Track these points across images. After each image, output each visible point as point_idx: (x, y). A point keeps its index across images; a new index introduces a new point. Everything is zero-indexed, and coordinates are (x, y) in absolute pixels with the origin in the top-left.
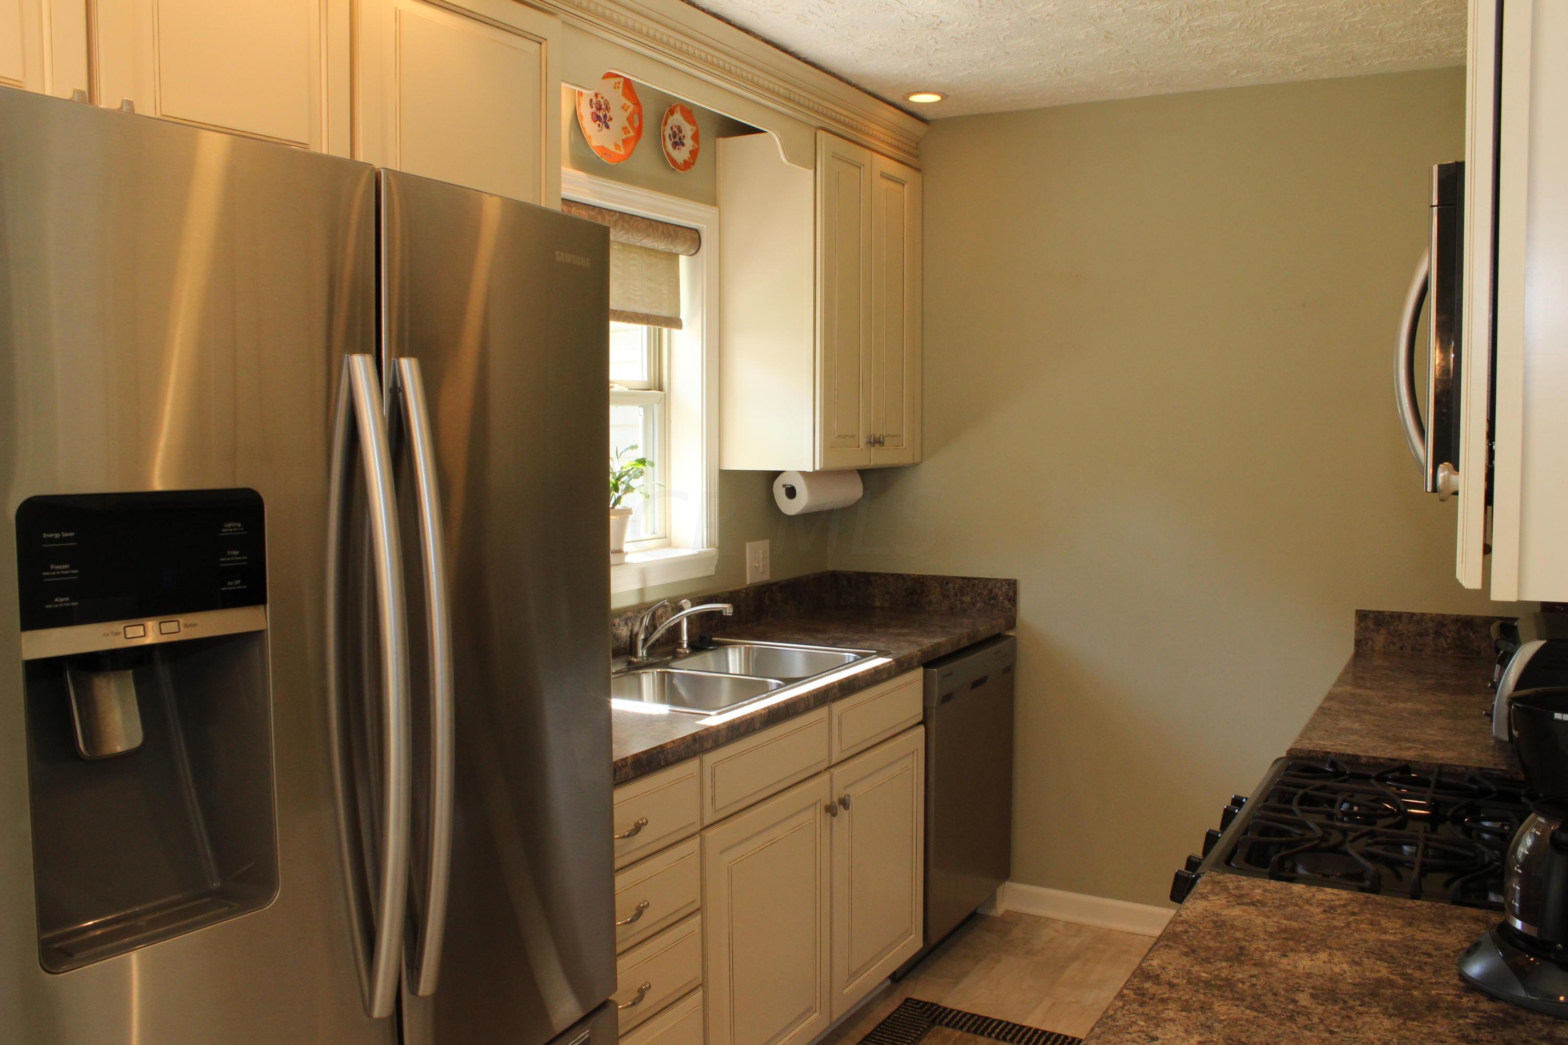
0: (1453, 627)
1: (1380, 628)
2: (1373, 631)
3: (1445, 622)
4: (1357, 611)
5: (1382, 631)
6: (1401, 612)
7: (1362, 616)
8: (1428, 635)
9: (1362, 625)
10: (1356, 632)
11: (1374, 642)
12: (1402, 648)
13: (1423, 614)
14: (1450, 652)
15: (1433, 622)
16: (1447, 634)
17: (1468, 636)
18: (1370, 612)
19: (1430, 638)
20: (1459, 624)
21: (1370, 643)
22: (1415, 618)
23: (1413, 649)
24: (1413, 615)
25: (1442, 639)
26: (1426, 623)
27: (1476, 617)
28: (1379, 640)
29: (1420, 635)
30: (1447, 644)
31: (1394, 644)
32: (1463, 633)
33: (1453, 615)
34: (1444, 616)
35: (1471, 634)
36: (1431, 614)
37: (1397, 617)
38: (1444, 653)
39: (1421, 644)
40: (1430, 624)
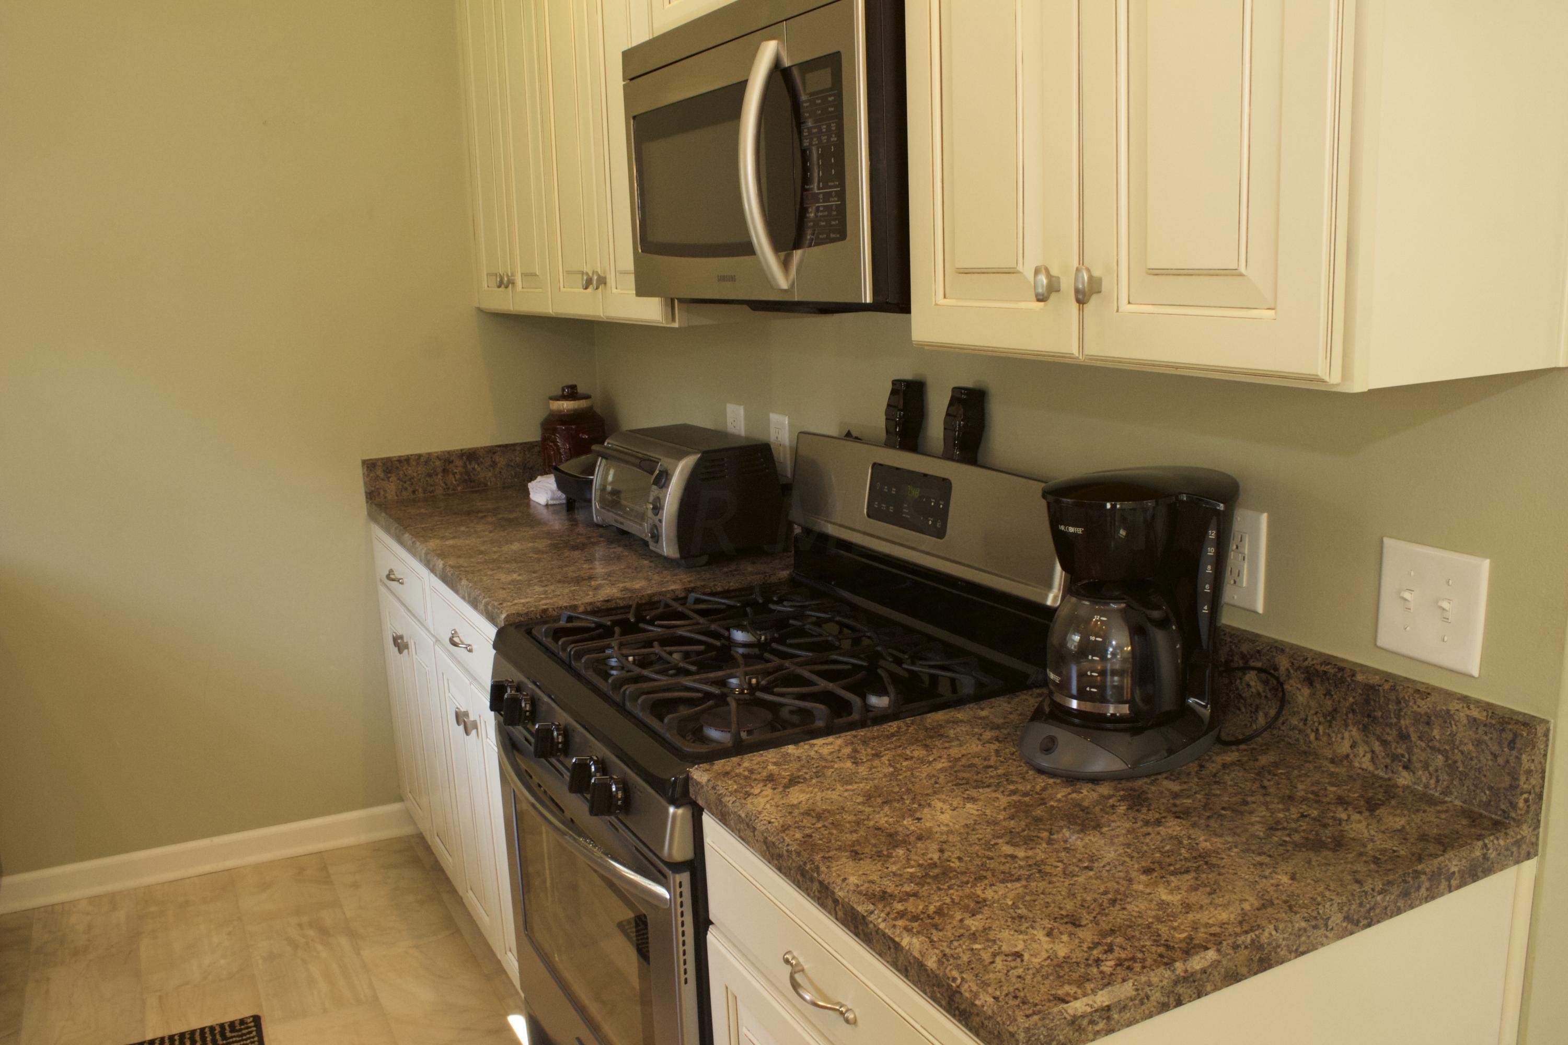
0: (459, 463)
1: (389, 475)
2: (383, 480)
3: (451, 459)
4: (364, 462)
5: (393, 478)
6: (408, 456)
7: (370, 465)
8: (437, 475)
9: (371, 475)
10: (365, 483)
11: (385, 491)
12: (414, 492)
13: (429, 454)
14: (459, 488)
15: (440, 460)
16: (455, 471)
17: (474, 469)
18: (377, 460)
19: (439, 476)
20: (464, 458)
21: (382, 493)
22: (422, 459)
23: (425, 491)
24: (419, 456)
25: (451, 476)
26: (434, 462)
27: (477, 448)
28: (391, 488)
29: (430, 475)
30: (456, 480)
31: (406, 489)
32: (469, 466)
33: (457, 450)
34: (449, 452)
35: (476, 466)
36: (436, 452)
37: (405, 461)
38: (454, 490)
39: (431, 485)
40: (438, 463)
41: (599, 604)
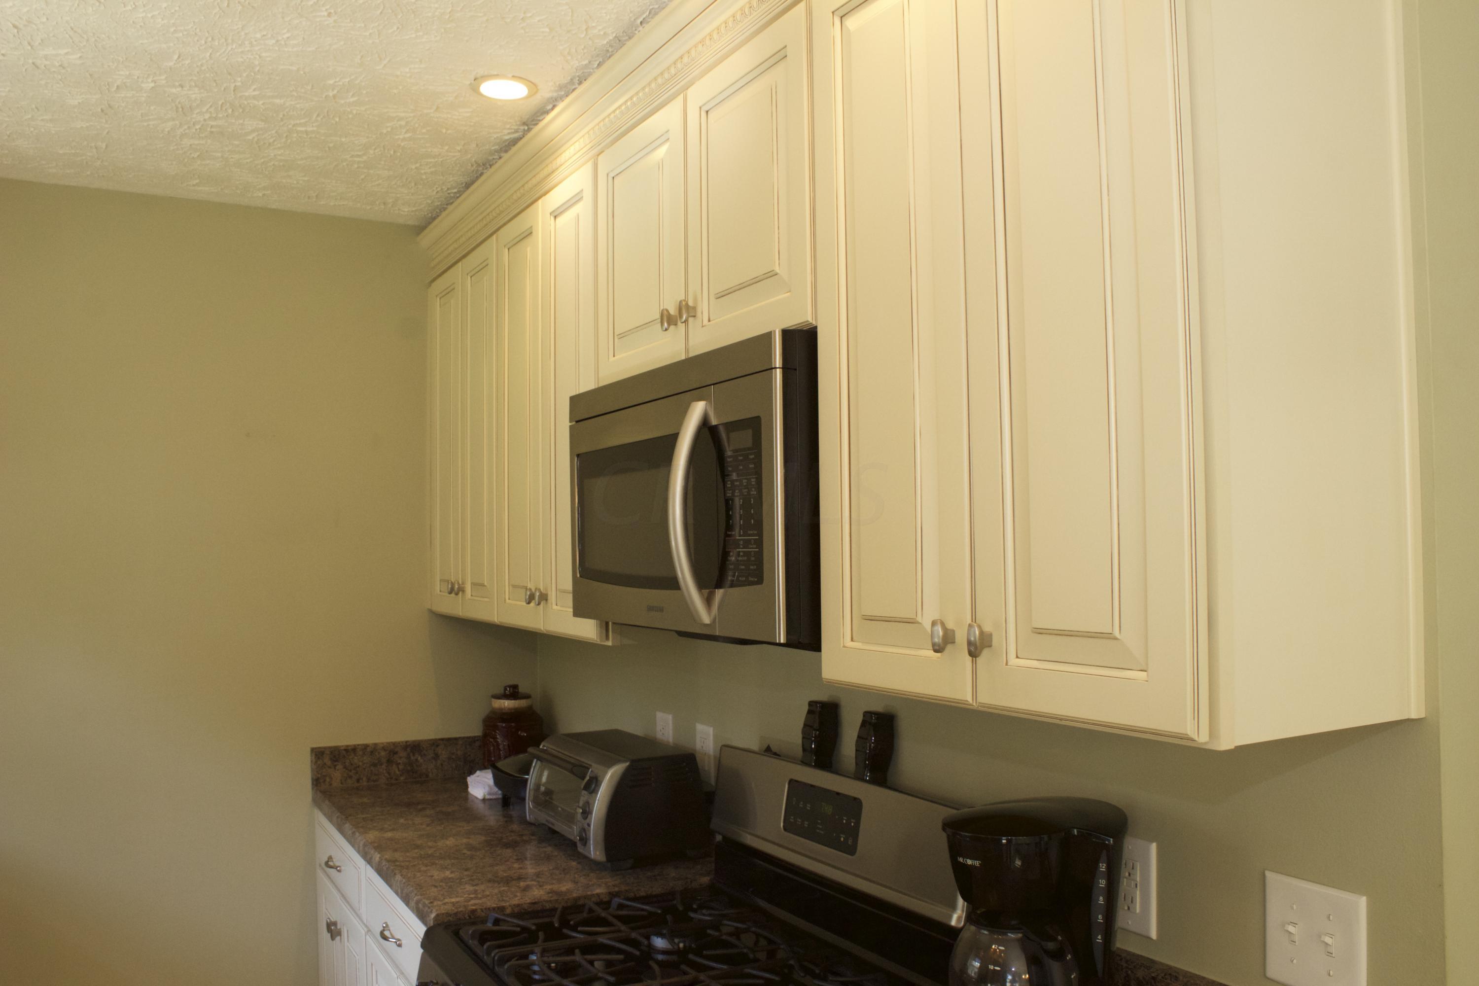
0: (403, 754)
1: (336, 763)
2: (330, 767)
3: (396, 750)
4: (313, 750)
5: (339, 767)
6: (355, 745)
7: (318, 754)
8: (381, 764)
9: (319, 762)
10: (312, 770)
11: (331, 778)
12: (358, 781)
13: (376, 744)
14: (402, 778)
15: (385, 750)
16: (399, 761)
17: (417, 760)
18: (325, 748)
19: (384, 767)
20: (409, 750)
21: (328, 779)
22: (369, 749)
23: (369, 780)
24: (366, 746)
25: (394, 766)
26: (379, 753)
27: (422, 741)
28: (337, 775)
29: (375, 765)
30: (399, 771)
31: (351, 777)
32: (412, 758)
33: (402, 742)
34: (394, 744)
35: (419, 758)
36: (382, 743)
37: (352, 750)
38: (397, 780)
39: (375, 775)
40: (383, 753)
41: (526, 906)
